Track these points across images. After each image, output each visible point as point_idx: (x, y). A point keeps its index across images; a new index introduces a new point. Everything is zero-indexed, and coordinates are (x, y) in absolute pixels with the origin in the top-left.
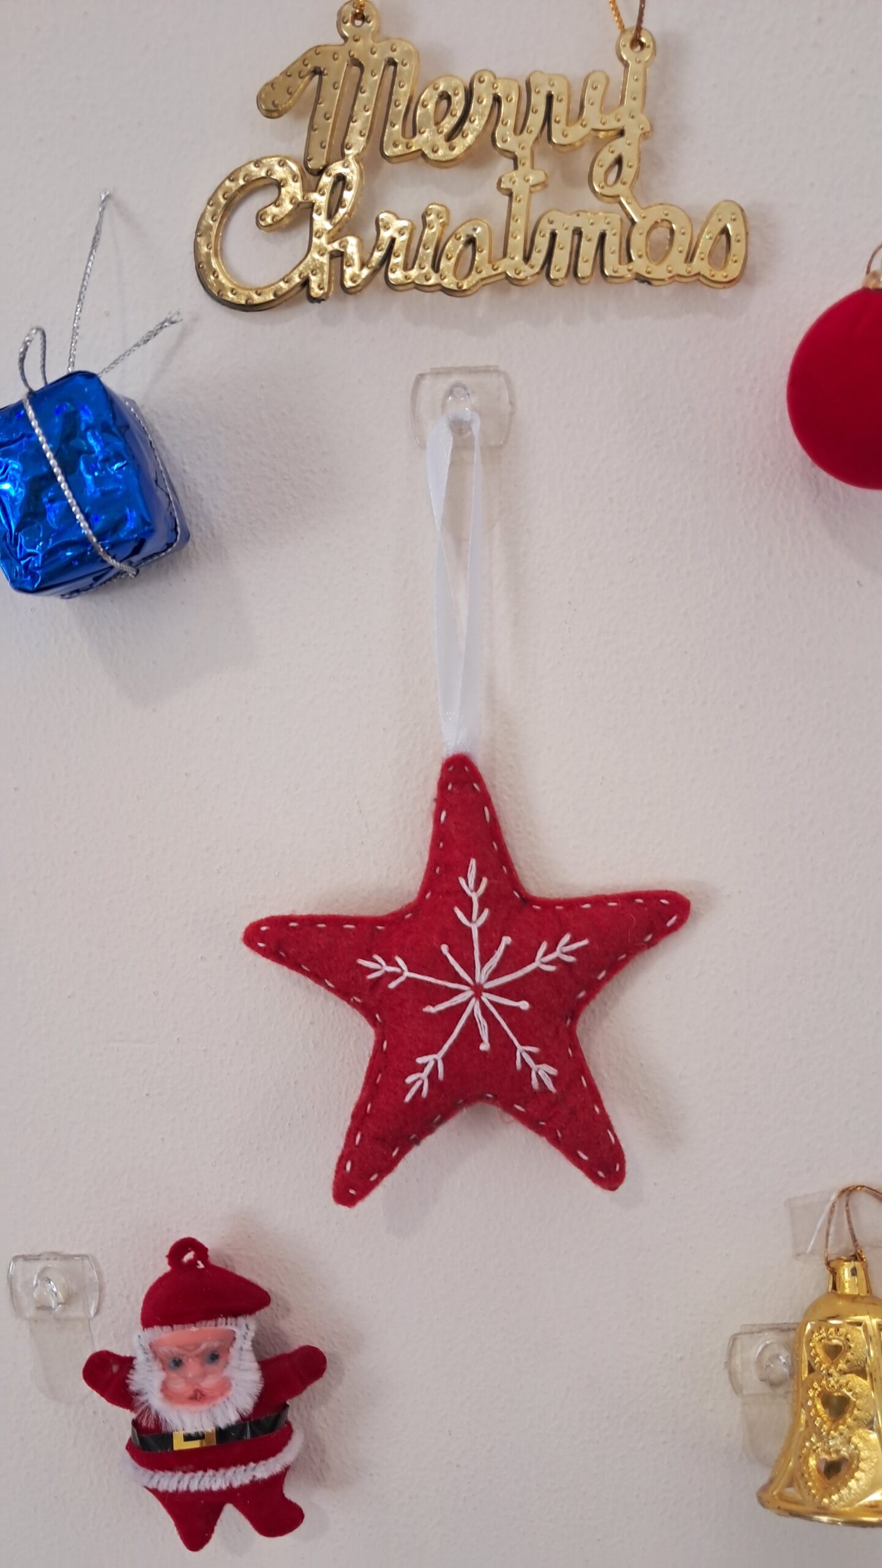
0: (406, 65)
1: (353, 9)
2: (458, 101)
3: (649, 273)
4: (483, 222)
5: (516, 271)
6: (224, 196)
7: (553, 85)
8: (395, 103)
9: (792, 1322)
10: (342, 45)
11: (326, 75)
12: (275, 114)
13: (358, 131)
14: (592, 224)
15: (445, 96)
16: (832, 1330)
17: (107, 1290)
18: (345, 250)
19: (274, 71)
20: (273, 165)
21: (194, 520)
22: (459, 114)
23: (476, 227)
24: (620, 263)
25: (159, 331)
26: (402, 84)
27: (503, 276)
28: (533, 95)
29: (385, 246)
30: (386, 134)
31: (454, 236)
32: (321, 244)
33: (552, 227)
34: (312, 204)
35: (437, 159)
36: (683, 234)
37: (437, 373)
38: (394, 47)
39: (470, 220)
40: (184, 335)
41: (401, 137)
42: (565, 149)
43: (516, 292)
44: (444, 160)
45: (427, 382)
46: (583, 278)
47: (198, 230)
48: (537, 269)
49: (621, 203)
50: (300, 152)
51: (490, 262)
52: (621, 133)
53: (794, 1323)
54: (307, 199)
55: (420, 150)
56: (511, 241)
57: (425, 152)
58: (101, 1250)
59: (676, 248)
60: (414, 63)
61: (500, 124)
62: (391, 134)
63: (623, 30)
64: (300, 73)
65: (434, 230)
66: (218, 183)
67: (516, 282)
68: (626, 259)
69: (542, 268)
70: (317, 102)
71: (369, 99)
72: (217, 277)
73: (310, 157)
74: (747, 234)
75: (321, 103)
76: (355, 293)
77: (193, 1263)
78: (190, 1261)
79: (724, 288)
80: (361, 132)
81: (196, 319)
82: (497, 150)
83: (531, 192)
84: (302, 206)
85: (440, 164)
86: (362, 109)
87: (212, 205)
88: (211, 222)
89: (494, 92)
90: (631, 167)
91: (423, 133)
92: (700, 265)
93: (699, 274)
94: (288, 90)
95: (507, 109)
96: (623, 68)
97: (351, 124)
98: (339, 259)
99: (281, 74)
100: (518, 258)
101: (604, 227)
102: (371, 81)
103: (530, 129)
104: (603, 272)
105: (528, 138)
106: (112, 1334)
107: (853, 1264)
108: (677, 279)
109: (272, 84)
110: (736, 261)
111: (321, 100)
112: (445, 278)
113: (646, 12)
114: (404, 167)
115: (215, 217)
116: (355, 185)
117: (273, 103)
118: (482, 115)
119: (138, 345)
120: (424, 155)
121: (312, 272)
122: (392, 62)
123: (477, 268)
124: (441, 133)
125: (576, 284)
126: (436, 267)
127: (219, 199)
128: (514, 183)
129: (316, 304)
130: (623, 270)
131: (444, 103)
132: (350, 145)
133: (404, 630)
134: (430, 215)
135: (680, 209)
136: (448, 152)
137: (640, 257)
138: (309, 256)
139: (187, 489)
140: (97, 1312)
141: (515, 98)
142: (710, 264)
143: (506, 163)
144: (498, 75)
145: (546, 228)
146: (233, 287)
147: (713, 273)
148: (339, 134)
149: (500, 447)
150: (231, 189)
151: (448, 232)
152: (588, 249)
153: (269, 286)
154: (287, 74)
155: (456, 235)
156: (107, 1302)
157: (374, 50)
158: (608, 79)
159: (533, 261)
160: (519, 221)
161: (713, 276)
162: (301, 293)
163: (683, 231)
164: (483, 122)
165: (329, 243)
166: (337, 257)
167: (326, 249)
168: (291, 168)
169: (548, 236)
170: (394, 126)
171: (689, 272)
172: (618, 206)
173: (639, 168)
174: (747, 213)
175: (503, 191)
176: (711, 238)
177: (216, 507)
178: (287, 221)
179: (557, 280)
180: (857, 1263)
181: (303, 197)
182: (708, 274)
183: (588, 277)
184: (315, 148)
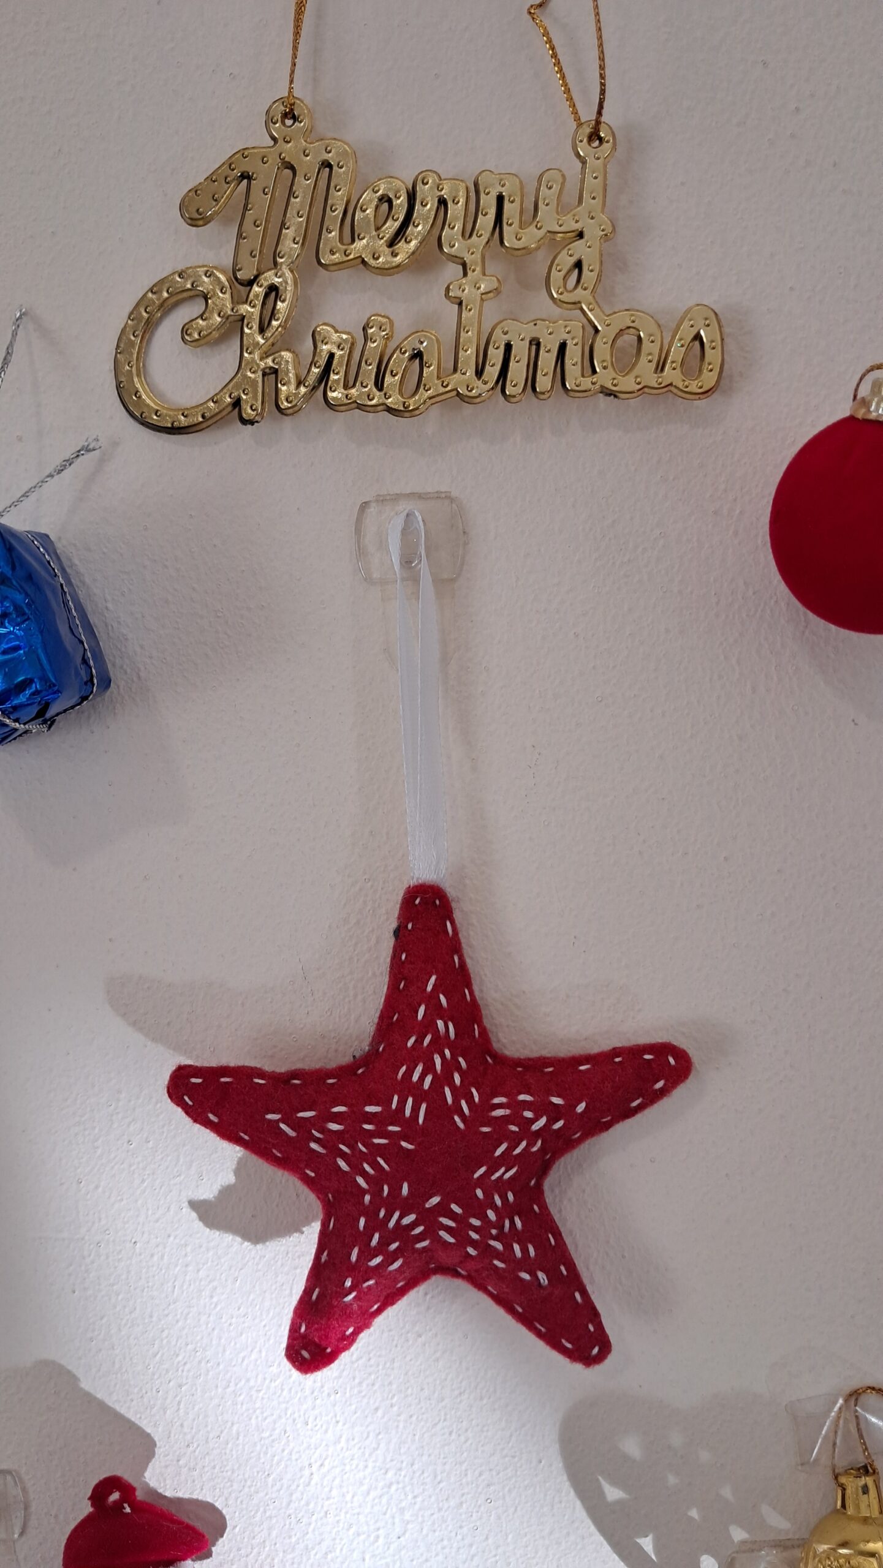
0: (341, 167)
1: (283, 109)
2: (401, 202)
3: (615, 385)
4: (431, 334)
5: (468, 387)
6: (146, 311)
7: (503, 186)
8: (331, 209)
9: (797, 1537)
10: (273, 147)
11: (254, 180)
12: (201, 223)
13: (292, 239)
14: (550, 334)
15: (385, 199)
16: (842, 1561)
17: (33, 1509)
18: (280, 366)
19: (198, 177)
20: (200, 276)
21: (118, 661)
22: (401, 218)
23: (422, 340)
24: (583, 376)
25: (74, 460)
26: (338, 187)
27: (455, 393)
28: (482, 196)
29: (322, 362)
30: (322, 241)
31: (399, 349)
32: (253, 359)
33: (506, 337)
34: (243, 318)
35: (378, 266)
36: (652, 342)
37: (382, 500)
38: (329, 148)
39: (417, 332)
40: (102, 461)
41: (339, 244)
42: (519, 253)
43: (468, 409)
44: (386, 266)
45: (373, 510)
46: (543, 393)
47: (118, 346)
48: (491, 385)
49: (582, 310)
50: (228, 261)
51: (438, 378)
52: (581, 235)
53: (798, 1539)
54: (237, 311)
55: (360, 256)
56: (461, 353)
57: (366, 259)
58: (26, 1464)
59: (644, 359)
60: (351, 164)
61: (446, 227)
62: (328, 239)
63: (580, 125)
64: (226, 178)
65: (375, 344)
66: (140, 296)
67: (466, 399)
68: (589, 370)
69: (497, 382)
70: (245, 208)
71: (302, 202)
72: (140, 397)
73: (239, 266)
74: (722, 340)
75: (249, 210)
76: (292, 414)
77: (118, 1505)
78: (115, 1502)
79: (699, 399)
80: (294, 239)
81: (115, 444)
82: (443, 254)
83: (482, 299)
84: (231, 319)
85: (383, 271)
86: (296, 216)
87: (132, 320)
88: (133, 338)
89: (439, 194)
90: (592, 271)
91: (363, 238)
92: (670, 374)
93: (671, 384)
94: (213, 196)
95: (456, 211)
96: (580, 165)
97: (284, 231)
98: (274, 376)
99: (205, 180)
100: (471, 372)
101: (565, 336)
102: (303, 185)
103: (480, 233)
104: (564, 385)
105: (477, 243)
106: (39, 1555)
107: (862, 1481)
108: (646, 390)
109: (195, 190)
110: (711, 370)
111: (250, 206)
112: (390, 397)
113: (605, 105)
114: (343, 274)
115: (137, 332)
116: (289, 296)
117: (198, 210)
118: (426, 219)
119: (51, 476)
120: (363, 262)
121: (244, 392)
122: (327, 164)
123: (425, 385)
124: (382, 238)
125: (534, 400)
126: (379, 384)
127: (141, 313)
128: (463, 291)
129: (249, 426)
130: (586, 383)
131: (386, 206)
132: (282, 253)
133: (351, 777)
134: (372, 327)
135: (648, 314)
136: (390, 258)
137: (605, 368)
138: (239, 375)
139: (110, 628)
140: (21, 1534)
141: (462, 201)
142: (682, 372)
143: (453, 270)
144: (442, 178)
145: (500, 339)
146: (157, 408)
147: (686, 383)
148: (271, 241)
149: (452, 580)
150: (154, 303)
151: (392, 345)
152: (547, 361)
153: (197, 406)
154: (211, 179)
155: (401, 349)
156: (33, 1522)
157: (307, 151)
158: (563, 176)
159: (485, 377)
160: (470, 333)
161: (687, 387)
162: (232, 413)
163: (652, 338)
164: (428, 227)
165: (261, 359)
166: (270, 374)
167: (258, 365)
168: (218, 278)
169: (502, 348)
170: (330, 233)
171: (660, 384)
172: (579, 312)
173: (601, 271)
174: (721, 316)
175: (452, 299)
176: (682, 346)
177: (142, 647)
178: (216, 335)
179: (514, 396)
180: (867, 1478)
181: (232, 310)
182: (680, 385)
183: (548, 392)
184: (244, 258)
